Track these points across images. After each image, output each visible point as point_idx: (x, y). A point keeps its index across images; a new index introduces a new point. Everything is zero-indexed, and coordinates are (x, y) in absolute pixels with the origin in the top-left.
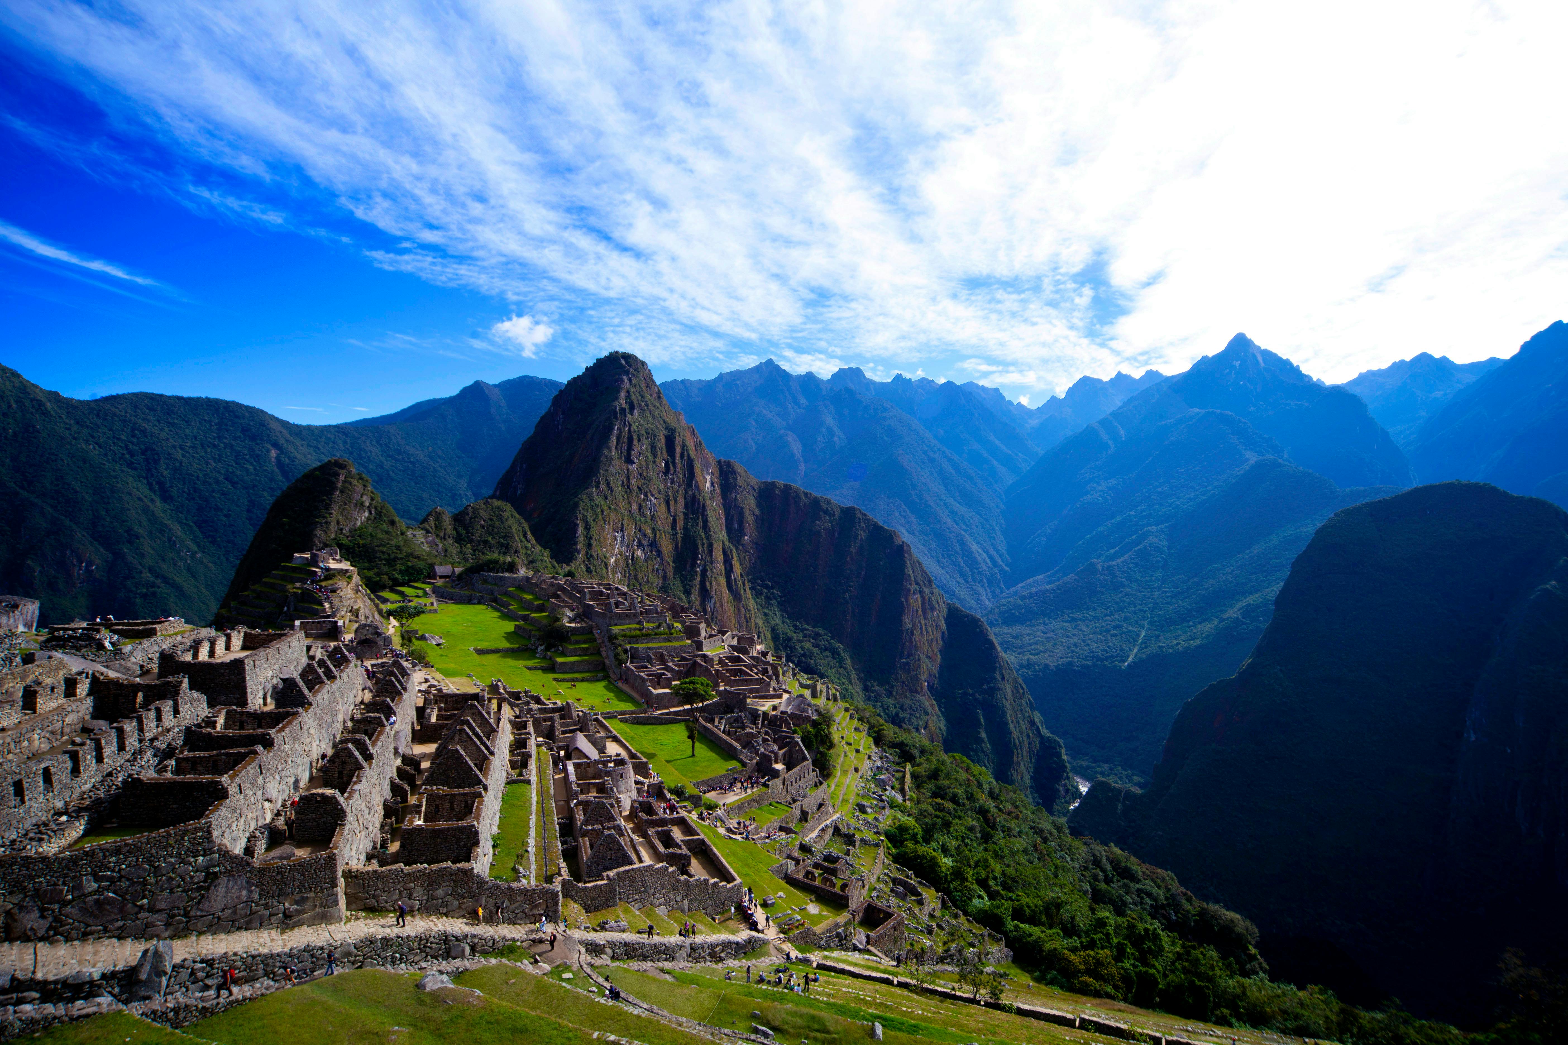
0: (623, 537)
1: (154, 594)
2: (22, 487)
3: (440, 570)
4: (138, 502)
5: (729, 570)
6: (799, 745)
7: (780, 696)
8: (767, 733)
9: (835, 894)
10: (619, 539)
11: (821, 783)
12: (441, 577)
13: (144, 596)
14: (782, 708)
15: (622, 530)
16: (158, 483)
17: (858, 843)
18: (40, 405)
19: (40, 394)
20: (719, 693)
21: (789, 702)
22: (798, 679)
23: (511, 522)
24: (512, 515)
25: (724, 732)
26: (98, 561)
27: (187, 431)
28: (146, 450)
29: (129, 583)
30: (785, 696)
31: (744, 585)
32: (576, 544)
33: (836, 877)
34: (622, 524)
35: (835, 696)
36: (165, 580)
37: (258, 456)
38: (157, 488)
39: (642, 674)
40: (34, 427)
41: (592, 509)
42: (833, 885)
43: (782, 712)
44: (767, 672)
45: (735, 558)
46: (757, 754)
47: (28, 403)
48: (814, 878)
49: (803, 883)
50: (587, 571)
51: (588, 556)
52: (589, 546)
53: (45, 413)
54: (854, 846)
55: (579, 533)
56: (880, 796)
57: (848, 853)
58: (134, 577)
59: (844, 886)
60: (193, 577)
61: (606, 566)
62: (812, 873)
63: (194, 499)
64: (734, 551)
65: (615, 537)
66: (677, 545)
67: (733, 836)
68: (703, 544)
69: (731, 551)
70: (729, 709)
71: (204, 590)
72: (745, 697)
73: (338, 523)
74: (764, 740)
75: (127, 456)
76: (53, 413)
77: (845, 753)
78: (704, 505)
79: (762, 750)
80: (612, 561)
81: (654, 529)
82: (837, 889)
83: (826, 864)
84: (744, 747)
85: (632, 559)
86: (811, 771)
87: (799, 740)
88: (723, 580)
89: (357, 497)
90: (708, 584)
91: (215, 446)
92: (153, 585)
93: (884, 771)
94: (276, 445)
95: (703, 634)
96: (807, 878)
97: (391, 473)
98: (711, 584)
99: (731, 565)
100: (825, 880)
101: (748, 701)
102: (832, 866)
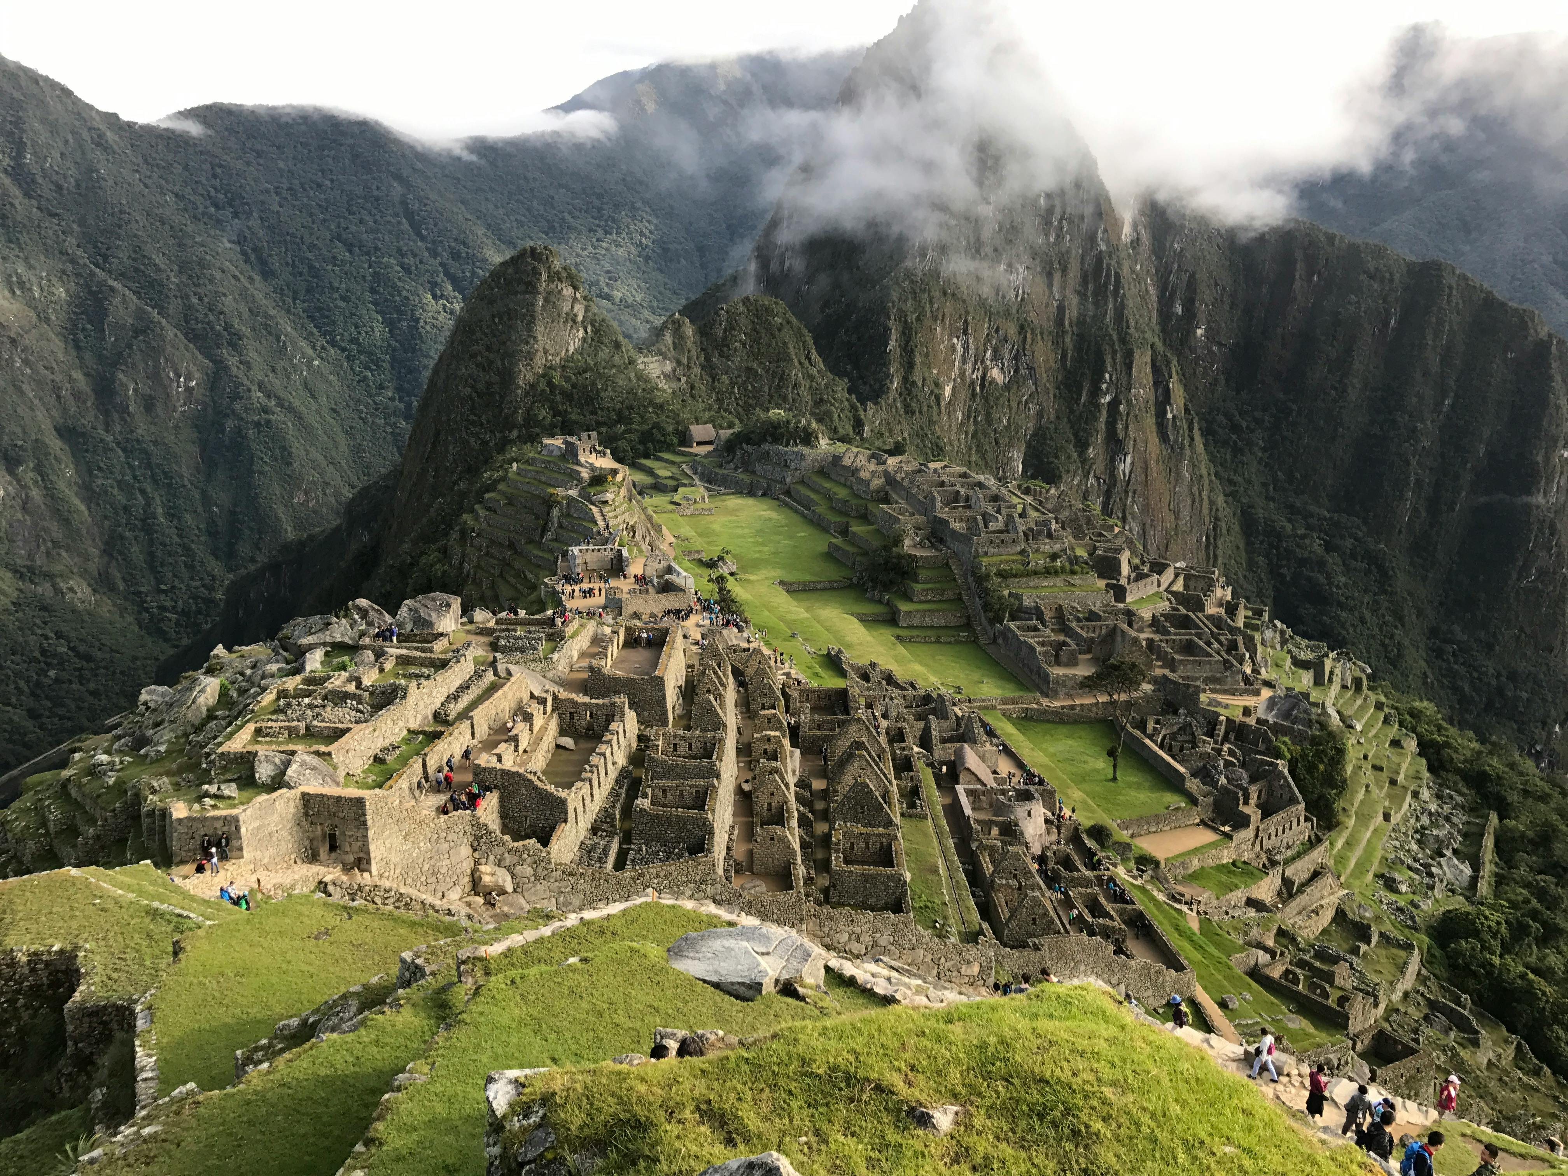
0: (966, 347)
1: (268, 422)
2: (97, 265)
3: (699, 431)
4: (233, 281)
5: (1163, 400)
6: (1285, 779)
7: (1257, 693)
8: (1231, 753)
9: (1329, 1008)
10: (959, 348)
11: (1319, 840)
12: (699, 444)
13: (258, 424)
14: (1261, 713)
15: (965, 332)
16: (254, 250)
17: (1375, 939)
18: (99, 136)
19: (98, 118)
20: (1155, 681)
21: (1272, 703)
22: (1289, 652)
23: (787, 335)
24: (788, 322)
25: (1161, 747)
26: (197, 375)
27: (281, 164)
28: (233, 200)
29: (237, 406)
30: (1266, 693)
31: (1191, 429)
32: (886, 364)
33: (1332, 985)
34: (966, 321)
35: (1358, 682)
36: (280, 403)
37: (377, 199)
38: (253, 257)
39: (1030, 640)
40: (98, 171)
41: (915, 299)
42: (1326, 996)
43: (1259, 721)
44: (1236, 648)
45: (1175, 377)
46: (1216, 787)
47: (85, 135)
48: (1296, 981)
49: (1279, 984)
50: (906, 412)
51: (908, 383)
52: (910, 366)
53: (106, 149)
54: (1368, 943)
55: (892, 344)
56: (1427, 866)
57: (1355, 951)
58: (241, 398)
59: (1343, 1000)
60: (313, 396)
61: (938, 398)
62: (1295, 974)
63: (301, 274)
64: (1175, 362)
65: (953, 348)
66: (1064, 356)
67: (1178, 906)
68: (1114, 352)
69: (1168, 363)
70: (1170, 708)
71: (328, 418)
72: (1198, 691)
73: (546, 352)
74: (1228, 764)
75: (212, 210)
76: (115, 147)
77: (1367, 786)
78: (1118, 276)
79: (1223, 780)
80: (948, 391)
81: (1022, 327)
82: (1331, 1002)
83: (1318, 964)
84: (1194, 775)
85: (982, 386)
86: (1302, 819)
87: (1286, 771)
88: (1150, 421)
89: (566, 307)
90: (1120, 426)
91: (319, 186)
92: (265, 410)
93: (1442, 821)
94: (398, 177)
95: (1125, 569)
96: (1287, 979)
97: (567, 216)
98: (1126, 427)
99: (1167, 392)
100: (1313, 987)
101: (1203, 697)
102: (1325, 967)
